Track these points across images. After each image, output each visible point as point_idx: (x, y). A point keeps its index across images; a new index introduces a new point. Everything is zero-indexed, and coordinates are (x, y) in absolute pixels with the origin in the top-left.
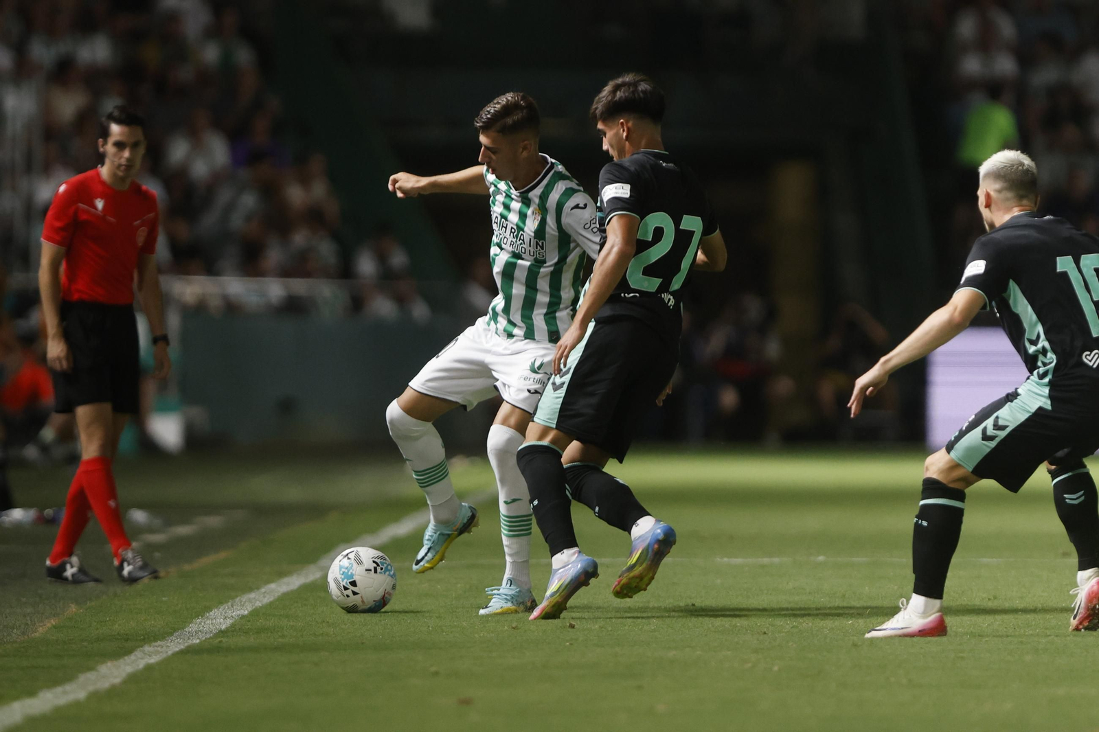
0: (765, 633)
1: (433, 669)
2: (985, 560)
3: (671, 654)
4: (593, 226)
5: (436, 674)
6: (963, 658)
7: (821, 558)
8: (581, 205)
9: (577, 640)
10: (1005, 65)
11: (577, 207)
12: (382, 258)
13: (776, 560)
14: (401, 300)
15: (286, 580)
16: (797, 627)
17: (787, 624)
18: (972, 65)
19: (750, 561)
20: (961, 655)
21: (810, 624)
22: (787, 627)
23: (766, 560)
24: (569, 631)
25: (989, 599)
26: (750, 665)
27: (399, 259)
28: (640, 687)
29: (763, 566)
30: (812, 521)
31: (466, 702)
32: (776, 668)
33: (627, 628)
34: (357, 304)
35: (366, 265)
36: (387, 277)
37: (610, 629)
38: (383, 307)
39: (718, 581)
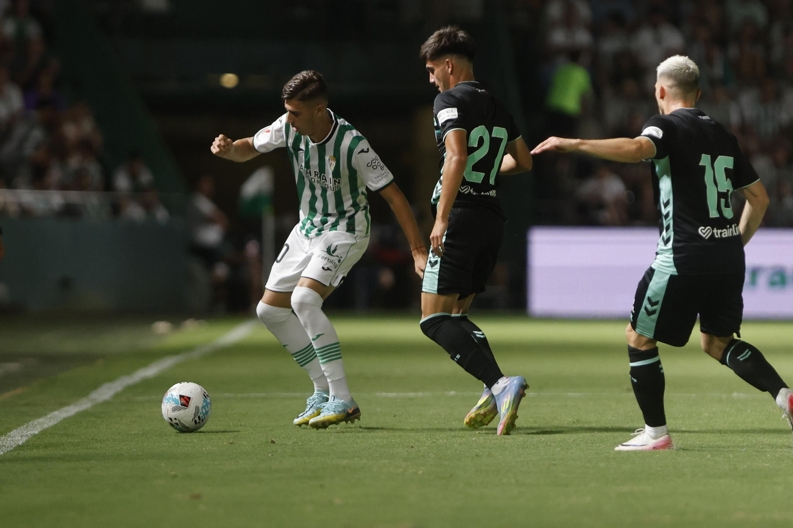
0: (412, 447)
1: (173, 473)
2: (570, 394)
3: (345, 462)
4: (373, 164)
5: (175, 476)
6: (555, 465)
7: (452, 393)
8: (365, 150)
9: (276, 452)
10: (583, 38)
11: (362, 151)
12: (133, 177)
13: (420, 394)
14: (148, 207)
15: (66, 408)
16: (433, 442)
17: (428, 440)
18: (559, 37)
19: (402, 395)
20: (554, 462)
21: (445, 440)
22: (429, 442)
23: (412, 394)
24: (270, 446)
25: (574, 422)
26: (401, 470)
27: (146, 177)
28: (322, 486)
29: (411, 399)
31: (197, 497)
32: (420, 472)
33: (312, 443)
34: (116, 209)
35: (122, 182)
36: (137, 190)
37: (300, 444)
38: (135, 212)
39: (379, 410)
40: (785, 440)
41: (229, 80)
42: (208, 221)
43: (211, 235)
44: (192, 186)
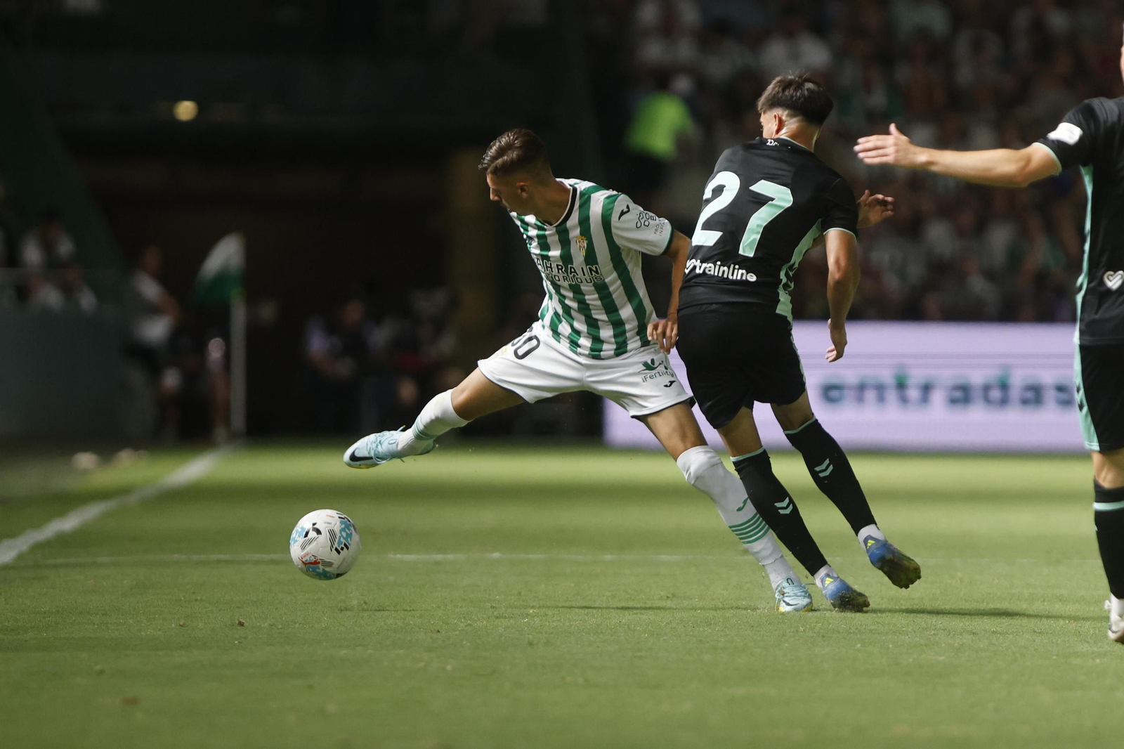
0: (439, 632)
1: (98, 667)
2: (664, 557)
3: (343, 652)
5: (101, 672)
6: (640, 657)
7: (496, 555)
8: (625, 209)
9: (245, 638)
10: (685, 51)
11: (623, 213)
12: (48, 247)
13: (450, 557)
14: (68, 290)
16: (470, 625)
17: (461, 622)
18: (653, 51)
19: (424, 557)
20: (639, 654)
21: (485, 622)
22: (462, 625)
23: (439, 557)
24: (238, 629)
25: (668, 597)
26: (422, 664)
27: (65, 247)
28: (310, 687)
29: (437, 563)
30: (487, 517)
31: (132, 702)
32: (449, 668)
33: (297, 625)
34: (22, 293)
35: (32, 254)
36: (53, 265)
37: (280, 627)
38: (50, 296)
39: (391, 578)
40: (967, 624)
41: (186, 110)
42: (154, 310)
43: (156, 330)
44: (131, 261)
